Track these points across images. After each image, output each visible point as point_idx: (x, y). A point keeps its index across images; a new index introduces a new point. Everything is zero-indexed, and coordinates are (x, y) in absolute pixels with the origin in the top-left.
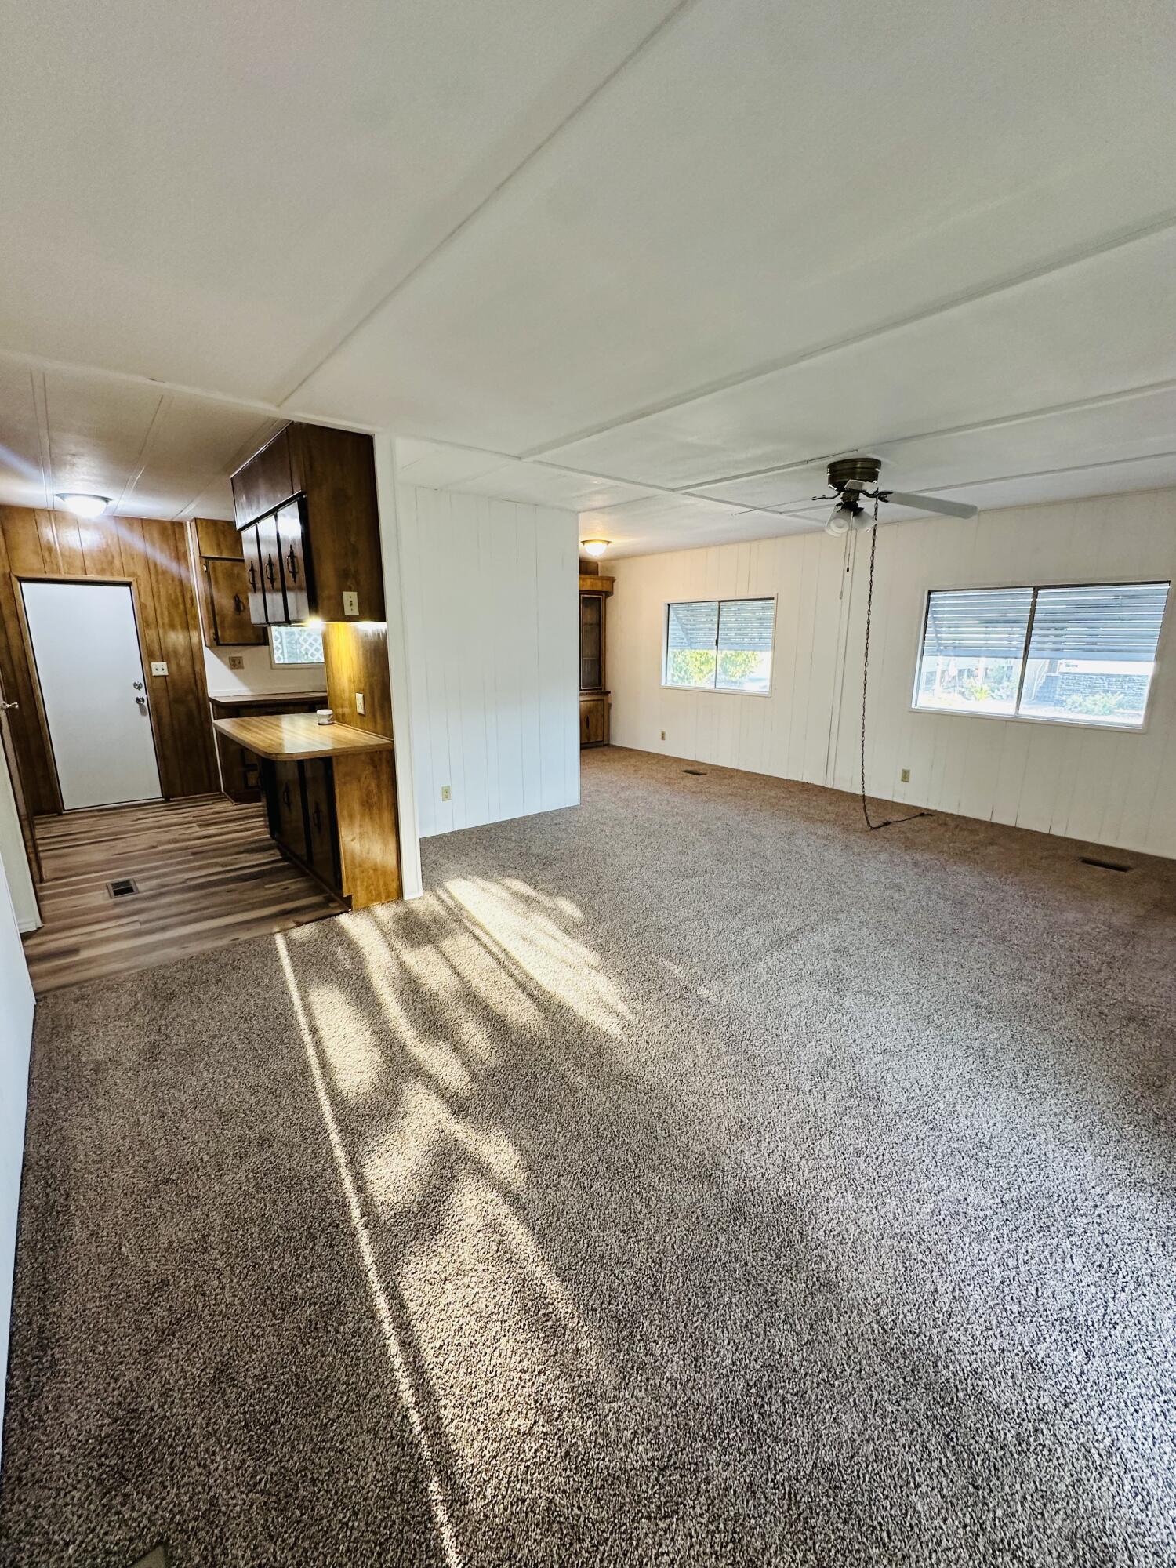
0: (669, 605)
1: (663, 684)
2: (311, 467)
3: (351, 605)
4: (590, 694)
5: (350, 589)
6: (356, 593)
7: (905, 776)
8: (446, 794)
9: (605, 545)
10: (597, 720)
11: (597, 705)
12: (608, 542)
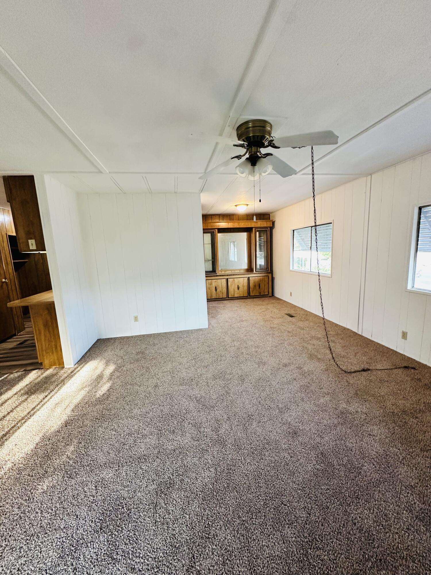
0: (294, 231)
1: (291, 269)
2: (11, 193)
3: (32, 245)
4: (261, 273)
5: (31, 239)
6: (34, 240)
7: (404, 335)
8: (136, 319)
9: (246, 206)
10: (265, 285)
11: (264, 279)
12: (247, 205)
